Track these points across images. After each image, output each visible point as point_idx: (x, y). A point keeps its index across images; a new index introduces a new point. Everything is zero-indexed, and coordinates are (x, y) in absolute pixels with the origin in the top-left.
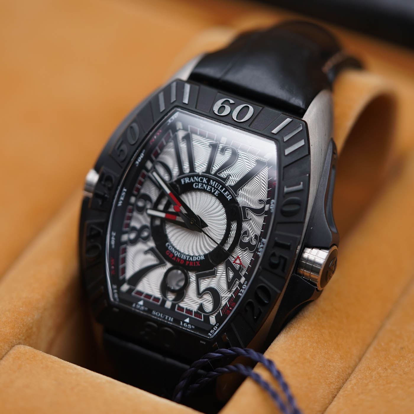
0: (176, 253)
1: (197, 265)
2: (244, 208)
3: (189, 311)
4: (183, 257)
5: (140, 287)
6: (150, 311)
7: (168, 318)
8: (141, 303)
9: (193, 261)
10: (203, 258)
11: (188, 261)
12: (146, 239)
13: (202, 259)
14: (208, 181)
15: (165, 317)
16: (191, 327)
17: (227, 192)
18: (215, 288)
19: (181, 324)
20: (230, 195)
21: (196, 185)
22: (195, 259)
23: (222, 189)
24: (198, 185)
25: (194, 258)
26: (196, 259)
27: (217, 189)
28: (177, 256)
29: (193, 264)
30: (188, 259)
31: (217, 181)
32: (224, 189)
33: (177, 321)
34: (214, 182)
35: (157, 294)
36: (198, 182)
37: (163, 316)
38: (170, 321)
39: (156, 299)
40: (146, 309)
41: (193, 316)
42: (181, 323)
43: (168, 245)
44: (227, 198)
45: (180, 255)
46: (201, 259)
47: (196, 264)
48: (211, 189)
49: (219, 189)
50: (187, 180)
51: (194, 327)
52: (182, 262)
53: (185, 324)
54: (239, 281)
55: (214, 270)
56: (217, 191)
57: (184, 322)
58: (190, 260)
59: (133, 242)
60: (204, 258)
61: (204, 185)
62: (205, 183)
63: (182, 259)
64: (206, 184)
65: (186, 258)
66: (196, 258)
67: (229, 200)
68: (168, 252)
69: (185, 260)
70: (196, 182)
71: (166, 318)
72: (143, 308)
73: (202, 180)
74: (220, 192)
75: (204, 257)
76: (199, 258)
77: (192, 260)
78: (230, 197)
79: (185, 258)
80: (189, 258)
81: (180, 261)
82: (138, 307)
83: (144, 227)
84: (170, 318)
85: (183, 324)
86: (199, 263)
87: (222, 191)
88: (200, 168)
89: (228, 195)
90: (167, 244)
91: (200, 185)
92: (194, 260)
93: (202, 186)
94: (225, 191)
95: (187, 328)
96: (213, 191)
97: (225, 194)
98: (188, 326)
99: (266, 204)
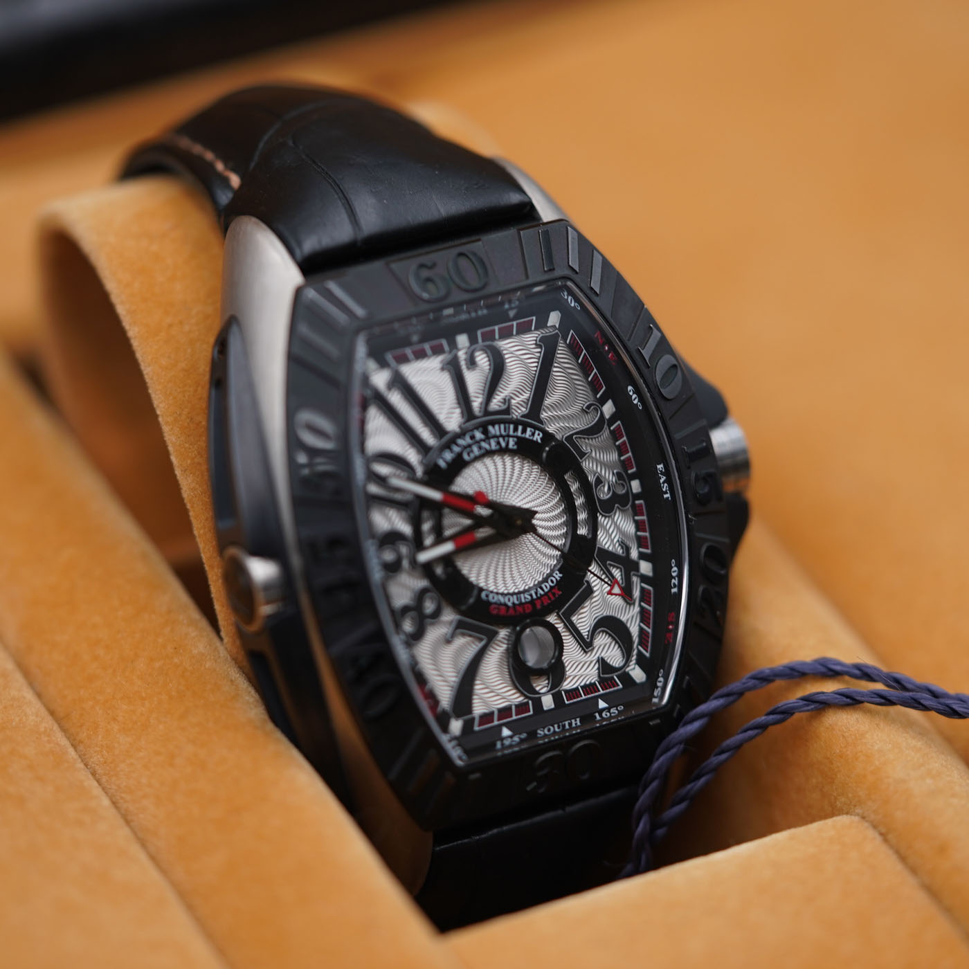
0: (509, 600)
1: (557, 596)
2: (569, 438)
3: (589, 688)
4: (525, 598)
5: (478, 709)
6: (532, 735)
7: (570, 724)
8: (506, 732)
9: (546, 594)
10: (558, 575)
11: (538, 598)
12: (436, 614)
13: (558, 579)
14: (485, 432)
15: (564, 726)
16: (617, 712)
17: (529, 429)
18: (605, 614)
19: (598, 718)
20: (537, 432)
21: (469, 454)
22: (546, 587)
23: (516, 430)
24: (472, 451)
25: (543, 586)
26: (548, 587)
27: (509, 436)
28: (513, 603)
29: (550, 599)
30: (534, 597)
31: (499, 422)
32: (520, 428)
33: (587, 718)
34: (497, 427)
35: (516, 698)
36: (470, 446)
37: (559, 728)
38: (577, 727)
39: (521, 708)
40: (524, 736)
41: (602, 692)
42: (597, 715)
43: (487, 596)
44: (535, 439)
45: (517, 600)
46: (556, 579)
47: (554, 594)
48: (498, 443)
49: (511, 433)
50: (448, 456)
51: (622, 707)
52: (529, 610)
53: (604, 715)
54: (639, 574)
55: (586, 584)
56: (511, 439)
57: (601, 712)
58: (539, 595)
59: (418, 635)
60: (561, 575)
61: (483, 444)
62: (482, 440)
63: (526, 603)
64: (484, 441)
65: (531, 595)
66: (546, 584)
67: (539, 441)
68: (495, 608)
69: (532, 602)
70: (465, 448)
71: (567, 727)
72: (516, 739)
73: (473, 437)
74: (517, 437)
75: (560, 573)
76: (552, 581)
77: (542, 593)
78: (539, 435)
79: (529, 597)
80: (536, 593)
81: (524, 610)
82: (507, 742)
83: (421, 595)
84: (573, 721)
85: (600, 715)
86: (559, 590)
87: (519, 433)
88: (452, 420)
89: (533, 434)
90: (483, 595)
91: (475, 449)
92: (546, 590)
93: (480, 448)
94: (524, 431)
95: (611, 717)
96: (503, 445)
97: (527, 436)
98: (610, 714)
99: (602, 406)
